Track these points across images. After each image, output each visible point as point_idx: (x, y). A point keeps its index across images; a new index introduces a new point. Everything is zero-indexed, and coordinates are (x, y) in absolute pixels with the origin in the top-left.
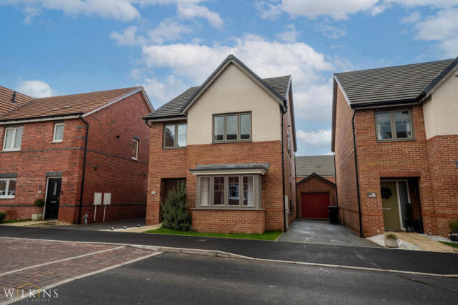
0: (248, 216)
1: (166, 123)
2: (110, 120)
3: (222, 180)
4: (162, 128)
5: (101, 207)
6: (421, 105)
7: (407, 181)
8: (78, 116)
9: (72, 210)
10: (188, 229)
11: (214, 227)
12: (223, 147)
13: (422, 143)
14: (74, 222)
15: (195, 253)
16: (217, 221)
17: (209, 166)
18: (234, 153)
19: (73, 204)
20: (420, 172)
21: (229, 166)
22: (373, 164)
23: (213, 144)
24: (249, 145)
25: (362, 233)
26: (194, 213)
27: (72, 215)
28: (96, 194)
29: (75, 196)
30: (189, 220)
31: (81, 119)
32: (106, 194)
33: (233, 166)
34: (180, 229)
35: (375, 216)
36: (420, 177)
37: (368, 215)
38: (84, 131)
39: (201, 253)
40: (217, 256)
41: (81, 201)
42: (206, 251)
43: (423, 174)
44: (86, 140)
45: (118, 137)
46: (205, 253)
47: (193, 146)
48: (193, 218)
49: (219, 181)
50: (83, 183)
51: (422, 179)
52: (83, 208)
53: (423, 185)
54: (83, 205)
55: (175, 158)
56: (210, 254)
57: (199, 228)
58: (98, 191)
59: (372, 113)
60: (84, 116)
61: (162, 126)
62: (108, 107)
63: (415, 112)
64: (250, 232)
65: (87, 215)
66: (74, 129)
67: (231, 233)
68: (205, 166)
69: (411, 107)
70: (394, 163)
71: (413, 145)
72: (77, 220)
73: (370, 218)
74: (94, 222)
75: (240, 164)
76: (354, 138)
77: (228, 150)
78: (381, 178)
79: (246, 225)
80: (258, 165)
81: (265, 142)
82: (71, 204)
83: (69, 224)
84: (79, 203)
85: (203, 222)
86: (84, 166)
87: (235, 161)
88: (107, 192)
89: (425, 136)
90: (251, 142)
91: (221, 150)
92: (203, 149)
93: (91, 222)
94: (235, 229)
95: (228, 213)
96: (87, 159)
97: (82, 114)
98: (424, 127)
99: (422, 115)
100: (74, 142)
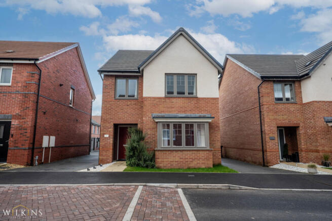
0: (202, 154)
1: (117, 77)
2: (56, 69)
3: (180, 126)
4: (114, 81)
5: (47, 149)
6: (300, 81)
7: (283, 129)
8: (33, 62)
9: (26, 153)
10: (153, 167)
11: (175, 164)
12: (174, 100)
13: (300, 105)
14: (27, 165)
15: (210, 187)
16: (177, 159)
17: (163, 114)
18: (183, 105)
19: (27, 147)
20: (299, 124)
21: (180, 115)
22: (272, 117)
23: (166, 97)
24: (195, 100)
25: (265, 164)
26: (157, 153)
27: (26, 157)
28: (44, 137)
29: (29, 139)
30: (153, 159)
31: (35, 64)
32: (51, 137)
33: (183, 115)
34: (147, 167)
35: (274, 152)
36: (299, 127)
37: (270, 152)
38: (37, 77)
39: (216, 188)
40: (229, 189)
41: (33, 144)
42: (219, 186)
43: (301, 125)
44: (39, 85)
45: (61, 85)
46: (219, 187)
47: (149, 97)
48: (156, 157)
49: (177, 127)
50: (35, 126)
51: (300, 128)
52: (35, 151)
53: (301, 131)
54: (35, 147)
55: (126, 107)
56: (224, 188)
57: (161, 165)
58: (46, 134)
59: (272, 83)
60: (38, 62)
61: (114, 79)
62: (54, 57)
63: (297, 85)
64: (203, 167)
65: (37, 157)
66: (25, 74)
67: (189, 168)
68: (160, 114)
69: (294, 82)
70: (285, 117)
71: (295, 106)
72: (30, 162)
73: (271, 153)
74: (42, 163)
75: (189, 114)
76: (259, 99)
77: (179, 102)
78: (278, 127)
79: (201, 161)
80: (202, 115)
81: (208, 98)
82: (24, 147)
83: (23, 167)
84: (31, 146)
85: (165, 160)
86: (37, 110)
87: (184, 112)
88: (52, 135)
89: (302, 101)
90: (197, 98)
91: (173, 102)
92: (158, 100)
93: (40, 163)
94: (192, 165)
95: (186, 153)
96: (39, 103)
97: (37, 60)
98: (301, 95)
99: (300, 87)
100: (26, 86)
